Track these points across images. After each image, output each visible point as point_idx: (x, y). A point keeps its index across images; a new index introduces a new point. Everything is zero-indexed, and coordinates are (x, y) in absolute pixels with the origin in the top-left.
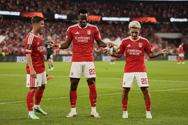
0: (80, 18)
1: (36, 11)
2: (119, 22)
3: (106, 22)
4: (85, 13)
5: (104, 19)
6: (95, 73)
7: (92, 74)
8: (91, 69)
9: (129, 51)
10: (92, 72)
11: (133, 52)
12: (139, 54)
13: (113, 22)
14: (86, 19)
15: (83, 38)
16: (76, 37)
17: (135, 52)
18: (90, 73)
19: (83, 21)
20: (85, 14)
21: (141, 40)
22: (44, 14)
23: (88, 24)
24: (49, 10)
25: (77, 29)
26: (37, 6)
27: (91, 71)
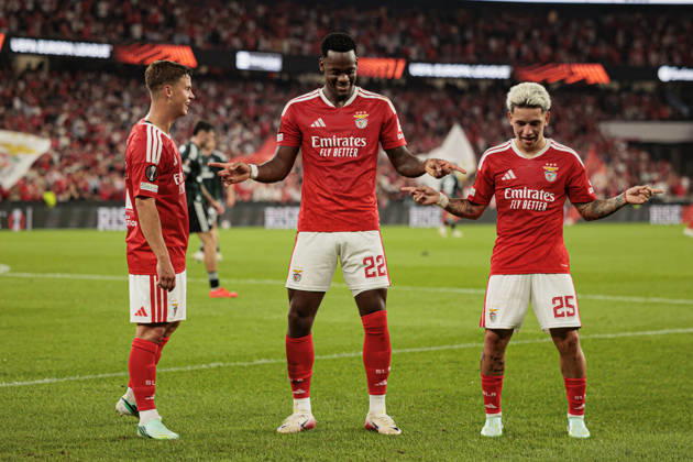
0: (331, 67)
1: (170, 41)
2: (473, 83)
3: (424, 83)
4: (346, 50)
5: (418, 70)
6: (383, 269)
7: (374, 275)
8: (371, 259)
9: (508, 195)
11: (523, 199)
12: (544, 207)
13: (450, 84)
14: (349, 71)
15: (341, 141)
16: (313, 138)
17: (531, 199)
18: (366, 272)
19: (340, 78)
20: (345, 54)
21: (552, 155)
22: (196, 52)
23: (357, 91)
24: (214, 38)
25: (317, 108)
26: (171, 22)
27: (369, 263)
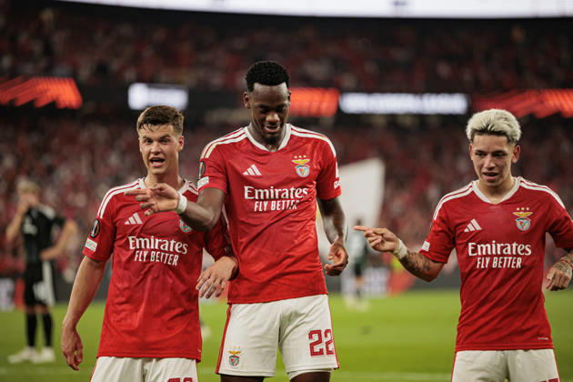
0: (257, 104)
1: (48, 72)
2: (421, 119)
3: (360, 121)
4: (277, 82)
7: (321, 352)
8: (319, 332)
9: (473, 251)
10: (323, 346)
11: (492, 256)
12: (519, 264)
14: (280, 109)
15: (280, 193)
16: (246, 188)
17: (502, 255)
18: (312, 348)
19: (269, 118)
20: (274, 88)
21: (522, 197)
23: (290, 130)
24: (101, 69)
26: (48, 50)
27: (316, 337)
